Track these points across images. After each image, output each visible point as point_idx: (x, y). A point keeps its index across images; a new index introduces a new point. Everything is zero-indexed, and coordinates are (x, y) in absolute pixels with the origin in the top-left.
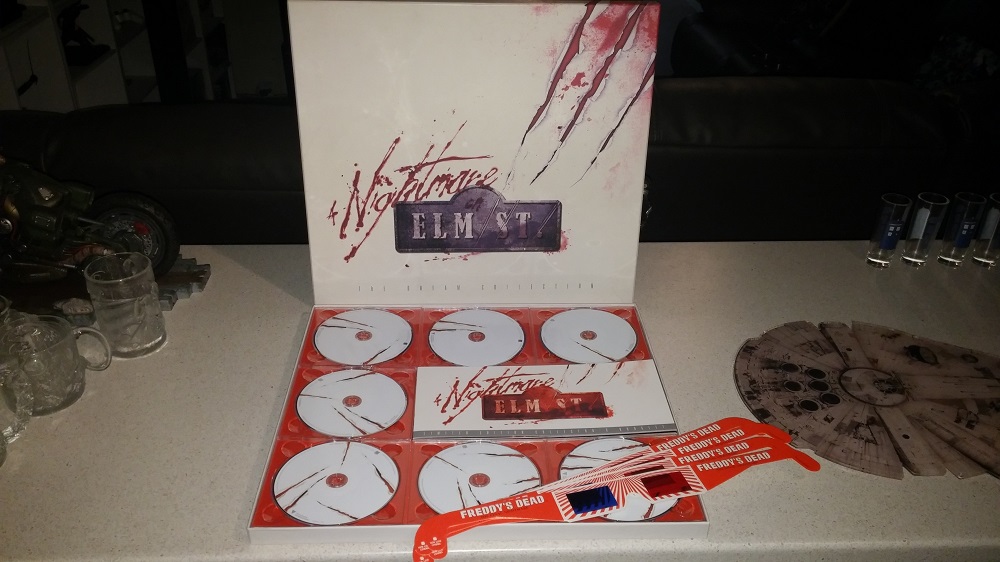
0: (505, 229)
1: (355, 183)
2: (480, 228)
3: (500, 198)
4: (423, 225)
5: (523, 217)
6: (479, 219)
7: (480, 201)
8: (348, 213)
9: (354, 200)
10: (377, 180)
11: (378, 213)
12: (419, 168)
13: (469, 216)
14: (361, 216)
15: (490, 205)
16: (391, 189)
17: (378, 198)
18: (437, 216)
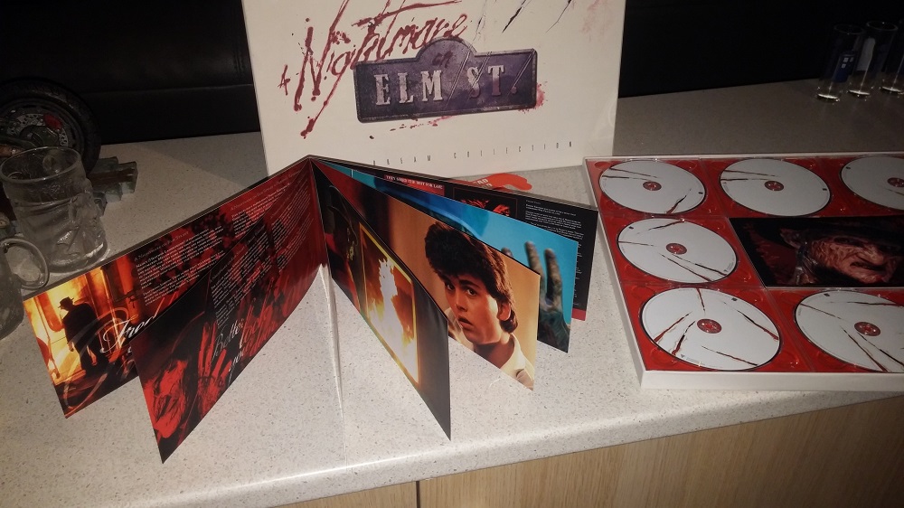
0: (476, 87)
1: (308, 42)
2: (449, 87)
3: (470, 49)
4: (387, 88)
5: (496, 71)
6: (448, 76)
7: (449, 55)
8: (302, 80)
9: (308, 64)
10: (333, 38)
11: (336, 77)
12: (379, 20)
13: (437, 74)
14: (317, 82)
15: (459, 60)
16: (349, 48)
17: (334, 60)
18: (402, 77)
